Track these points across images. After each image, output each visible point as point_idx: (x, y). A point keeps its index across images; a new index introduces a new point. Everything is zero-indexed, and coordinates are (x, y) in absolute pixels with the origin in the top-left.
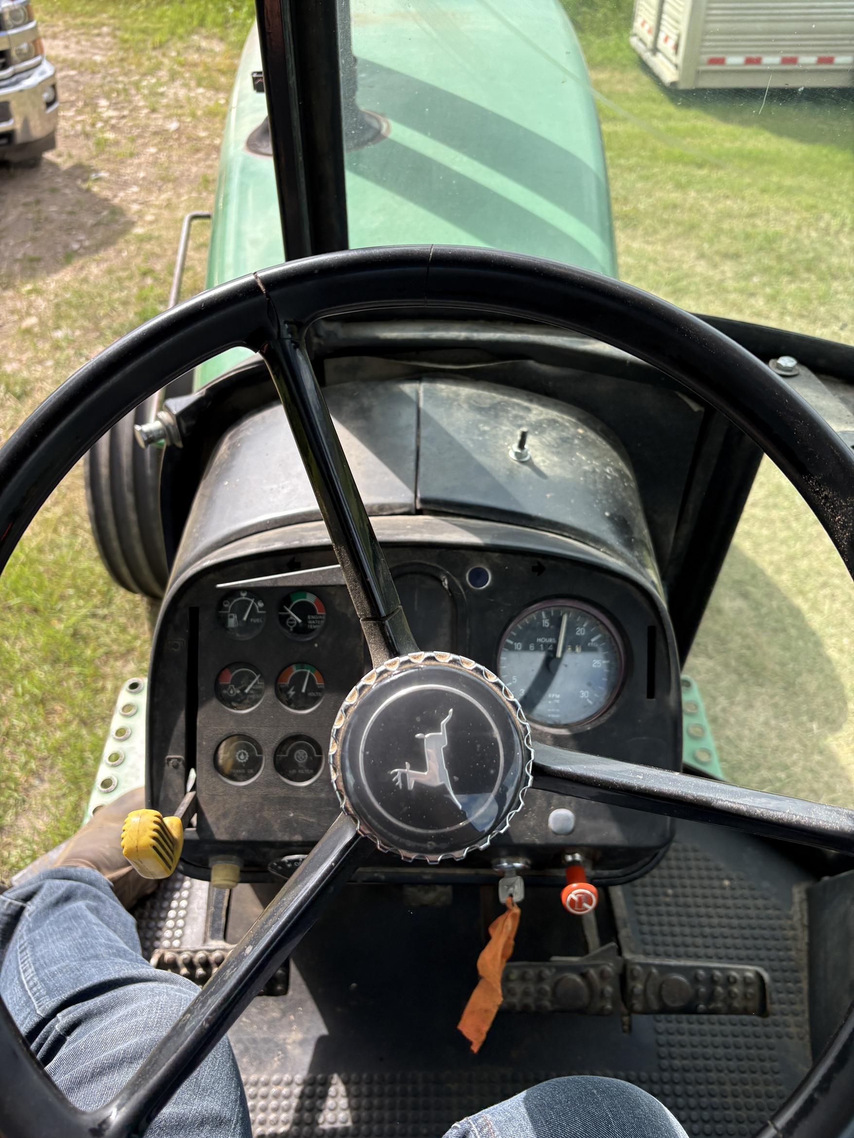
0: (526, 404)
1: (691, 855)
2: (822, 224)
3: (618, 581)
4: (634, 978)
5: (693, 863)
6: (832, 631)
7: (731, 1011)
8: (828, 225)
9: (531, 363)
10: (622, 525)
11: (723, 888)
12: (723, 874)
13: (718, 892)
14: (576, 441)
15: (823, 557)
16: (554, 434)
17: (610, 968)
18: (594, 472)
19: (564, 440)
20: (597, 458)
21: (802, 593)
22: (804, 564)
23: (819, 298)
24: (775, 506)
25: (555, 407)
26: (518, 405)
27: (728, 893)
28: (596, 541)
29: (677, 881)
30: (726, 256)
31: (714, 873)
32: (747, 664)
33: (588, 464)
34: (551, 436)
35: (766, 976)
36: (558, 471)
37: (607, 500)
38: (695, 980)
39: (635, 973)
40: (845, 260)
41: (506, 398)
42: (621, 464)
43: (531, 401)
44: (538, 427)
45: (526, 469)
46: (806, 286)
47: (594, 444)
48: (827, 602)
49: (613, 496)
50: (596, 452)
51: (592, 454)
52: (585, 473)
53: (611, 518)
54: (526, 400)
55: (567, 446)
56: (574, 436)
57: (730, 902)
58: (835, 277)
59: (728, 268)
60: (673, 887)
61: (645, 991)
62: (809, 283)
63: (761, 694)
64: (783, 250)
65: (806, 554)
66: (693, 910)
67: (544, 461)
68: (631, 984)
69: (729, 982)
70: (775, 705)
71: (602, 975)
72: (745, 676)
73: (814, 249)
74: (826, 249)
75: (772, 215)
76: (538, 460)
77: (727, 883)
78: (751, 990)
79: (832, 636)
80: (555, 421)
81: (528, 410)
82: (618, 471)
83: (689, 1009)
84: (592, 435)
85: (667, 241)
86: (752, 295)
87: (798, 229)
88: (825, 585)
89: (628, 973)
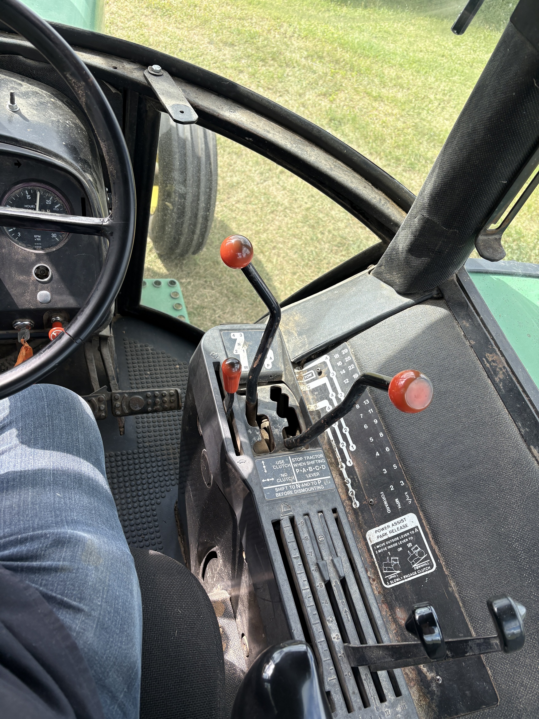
0: (20, 82)
1: (161, 355)
2: (282, 30)
3: (63, 173)
4: (116, 400)
5: (161, 359)
6: (276, 272)
7: (165, 410)
8: (286, 31)
9: (21, 57)
10: (74, 150)
11: (176, 369)
12: (176, 363)
13: (173, 371)
14: (49, 105)
15: (274, 232)
16: (36, 100)
17: (103, 396)
18: (58, 121)
19: (41, 103)
20: (61, 115)
21: (262, 252)
22: (264, 236)
23: (278, 78)
24: (250, 202)
25: (38, 86)
26: (15, 82)
27: (178, 371)
28: (57, 156)
29: (152, 368)
30: (225, 44)
31: (172, 363)
32: (232, 292)
33: (55, 117)
34: (34, 100)
35: (179, 391)
36: (36, 119)
37: (65, 136)
38: (147, 397)
39: (116, 397)
40: (294, 55)
41: (7, 77)
42: (78, 121)
43: (23, 81)
44: (26, 95)
45: (16, 115)
46: (272, 69)
47: (60, 107)
48: (276, 257)
49: (69, 135)
50: (61, 112)
51: (58, 113)
52: (52, 122)
53: (66, 146)
54: (20, 80)
55: (42, 106)
56: (48, 102)
57: (179, 375)
58: (287, 66)
59: (227, 51)
60: (150, 370)
61: (121, 405)
62: (273, 68)
63: (239, 307)
64: (260, 44)
65: (265, 231)
66: (160, 380)
67: (28, 113)
68: (114, 403)
69: (163, 396)
70: (247, 313)
71: (100, 401)
72: (231, 298)
73: (277, 46)
74: (284, 47)
75: (254, 20)
76: (24, 111)
77: (178, 366)
78: (173, 398)
79: (277, 275)
80: (37, 93)
81: (21, 85)
82: (75, 124)
83: (144, 411)
84: (60, 103)
85: (190, 29)
86: (241, 72)
87: (269, 31)
88: (274, 248)
89: (113, 397)
